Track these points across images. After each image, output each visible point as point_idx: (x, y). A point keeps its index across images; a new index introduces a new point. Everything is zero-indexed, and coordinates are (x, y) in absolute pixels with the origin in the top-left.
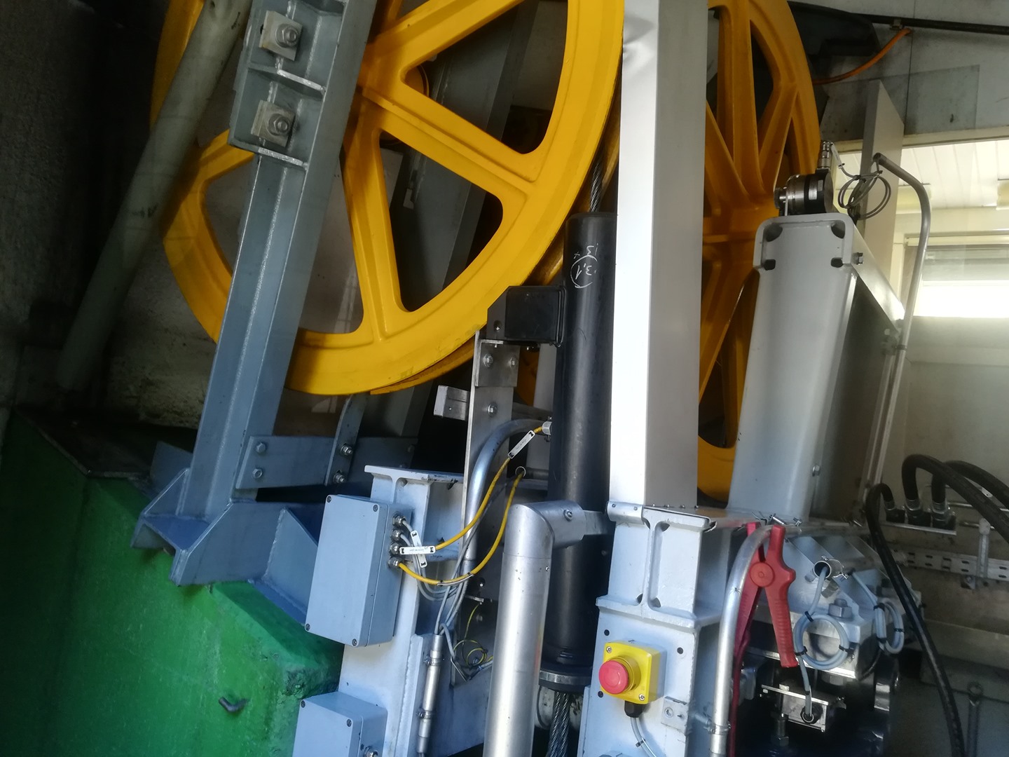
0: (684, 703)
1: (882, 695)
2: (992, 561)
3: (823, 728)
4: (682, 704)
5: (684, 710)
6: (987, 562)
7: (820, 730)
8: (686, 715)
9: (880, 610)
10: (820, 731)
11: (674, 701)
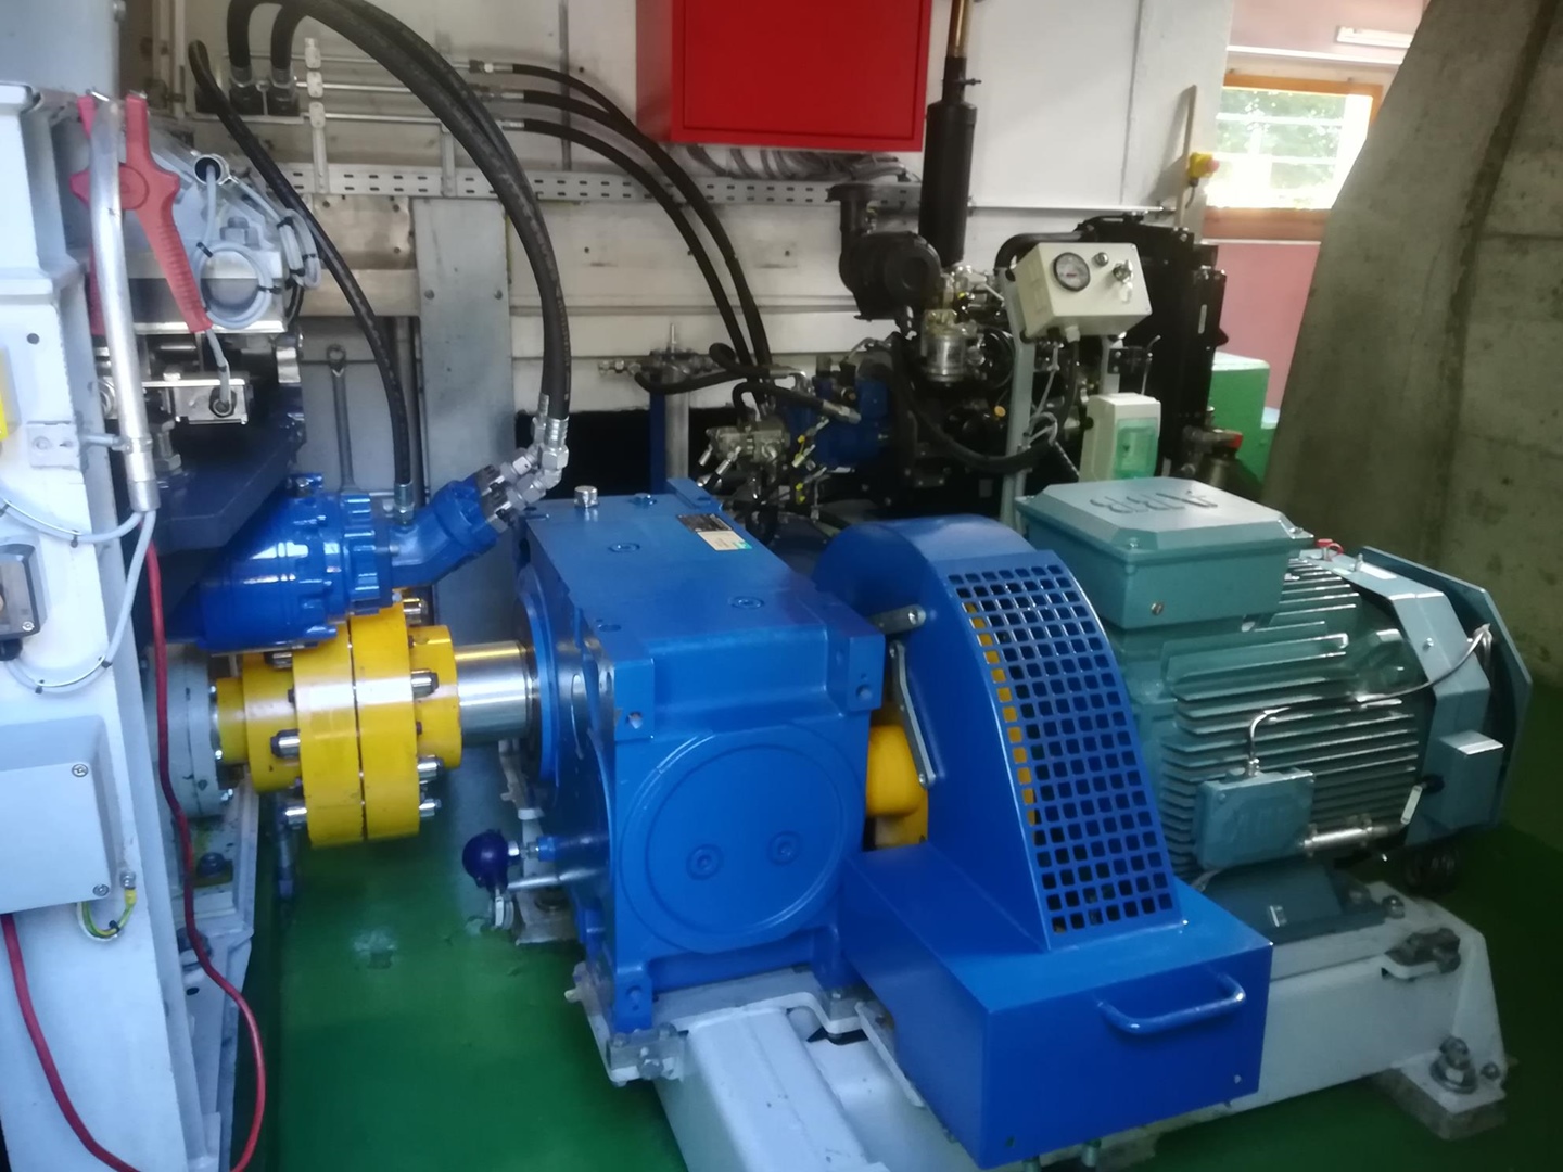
0: (67, 423)
1: (287, 362)
2: (333, 168)
3: (244, 419)
4: (65, 425)
5: (70, 432)
6: (327, 170)
7: (240, 423)
8: (74, 438)
9: (287, 228)
10: (238, 425)
11: (47, 423)
